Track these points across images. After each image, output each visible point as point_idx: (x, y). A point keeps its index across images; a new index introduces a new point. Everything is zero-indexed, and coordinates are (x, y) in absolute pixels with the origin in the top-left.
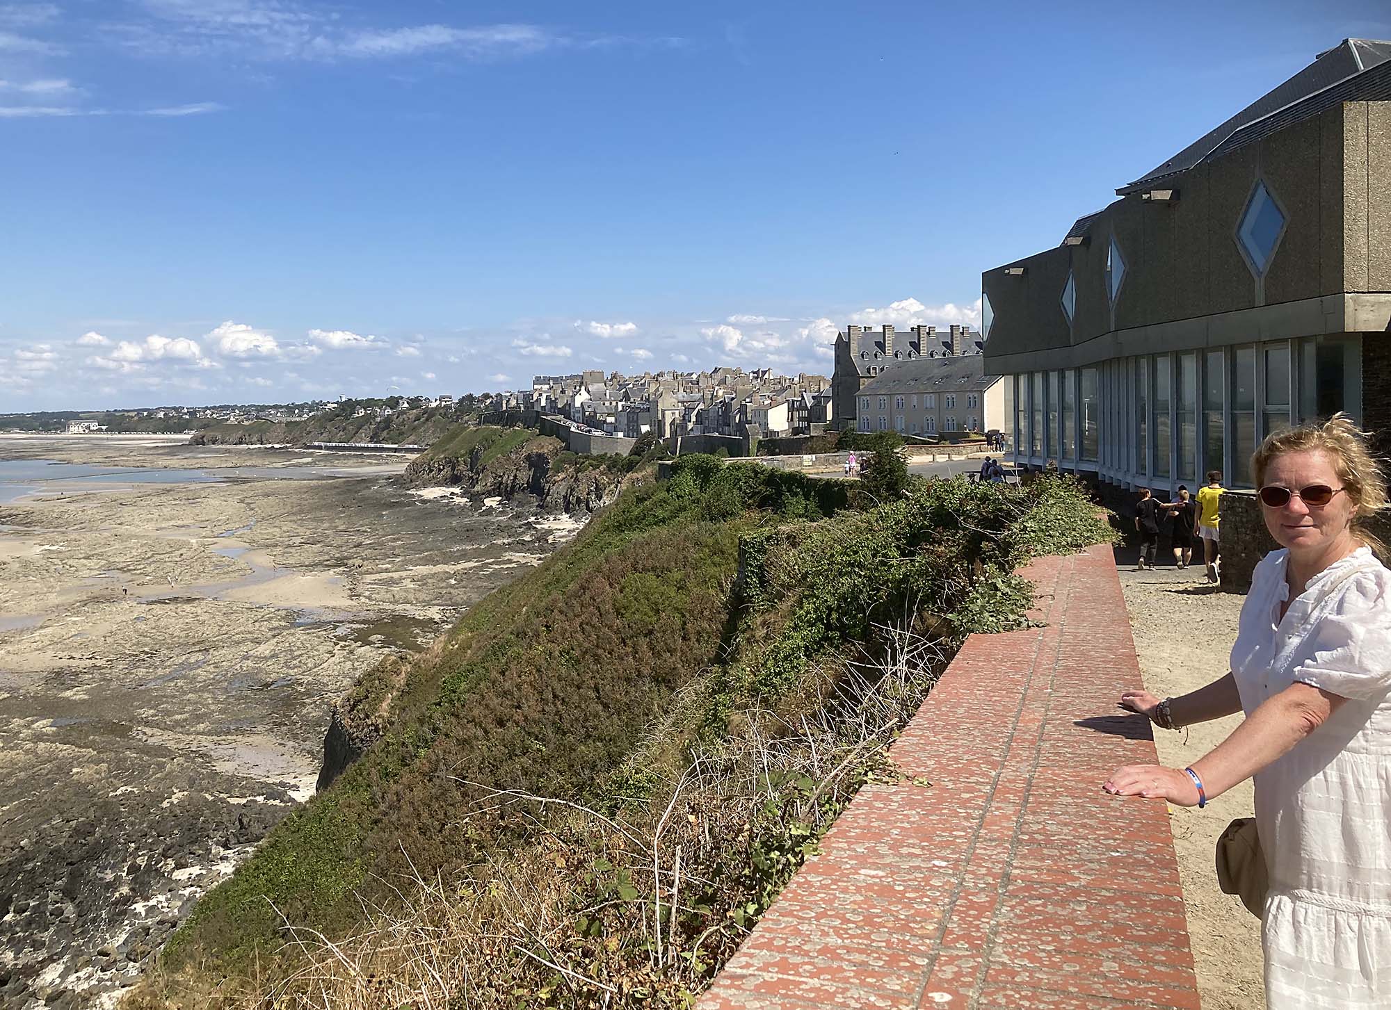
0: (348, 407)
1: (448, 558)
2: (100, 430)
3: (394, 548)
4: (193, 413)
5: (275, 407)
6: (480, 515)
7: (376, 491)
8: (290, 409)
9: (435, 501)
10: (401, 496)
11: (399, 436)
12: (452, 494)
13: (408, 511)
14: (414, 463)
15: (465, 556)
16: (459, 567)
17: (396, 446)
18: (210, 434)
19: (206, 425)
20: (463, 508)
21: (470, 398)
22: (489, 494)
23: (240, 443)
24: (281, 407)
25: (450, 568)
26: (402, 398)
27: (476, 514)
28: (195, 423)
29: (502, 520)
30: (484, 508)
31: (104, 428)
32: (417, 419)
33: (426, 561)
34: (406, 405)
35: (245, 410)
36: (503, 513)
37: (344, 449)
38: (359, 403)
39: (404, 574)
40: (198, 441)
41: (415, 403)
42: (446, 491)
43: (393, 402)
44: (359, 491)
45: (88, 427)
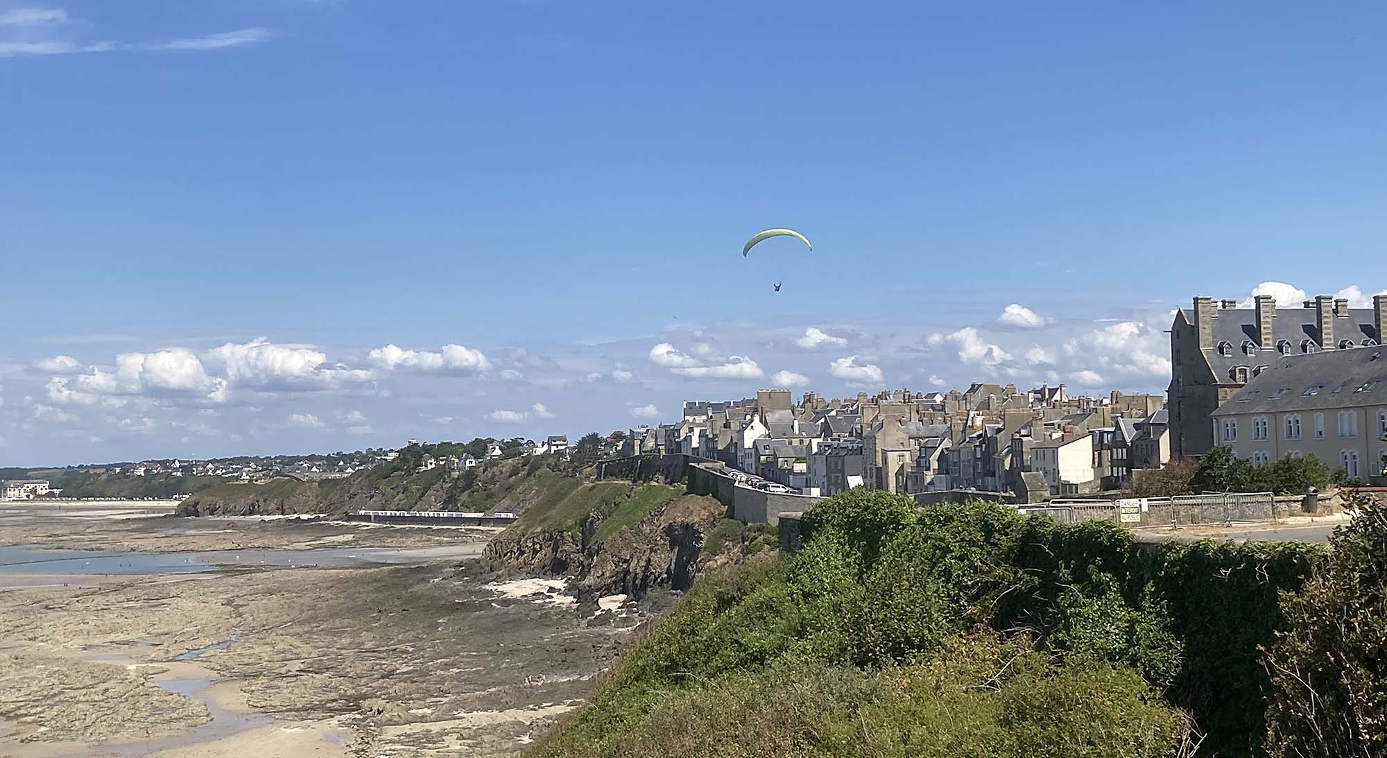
0: (414, 454)
1: (524, 699)
2: (51, 495)
3: (442, 680)
4: (187, 468)
5: (312, 458)
6: (590, 624)
7: (437, 586)
8: (331, 462)
9: (524, 601)
10: (471, 593)
11: (486, 500)
12: (551, 589)
13: (478, 618)
14: (497, 541)
15: (553, 694)
16: (541, 713)
17: (481, 515)
18: (206, 500)
19: (207, 485)
20: (564, 613)
21: (594, 439)
22: (608, 591)
23: (251, 513)
24: (320, 458)
25: (524, 716)
26: (492, 441)
27: (584, 623)
28: (190, 484)
29: (622, 634)
30: (597, 613)
31: (57, 491)
32: (514, 472)
33: (489, 704)
34: (498, 452)
35: (265, 464)
36: (626, 622)
37: (403, 520)
38: (428, 449)
39: (448, 725)
40: (190, 511)
41: (511, 448)
42: (541, 585)
43: (478, 449)
44: (410, 586)
45: (34, 491)
